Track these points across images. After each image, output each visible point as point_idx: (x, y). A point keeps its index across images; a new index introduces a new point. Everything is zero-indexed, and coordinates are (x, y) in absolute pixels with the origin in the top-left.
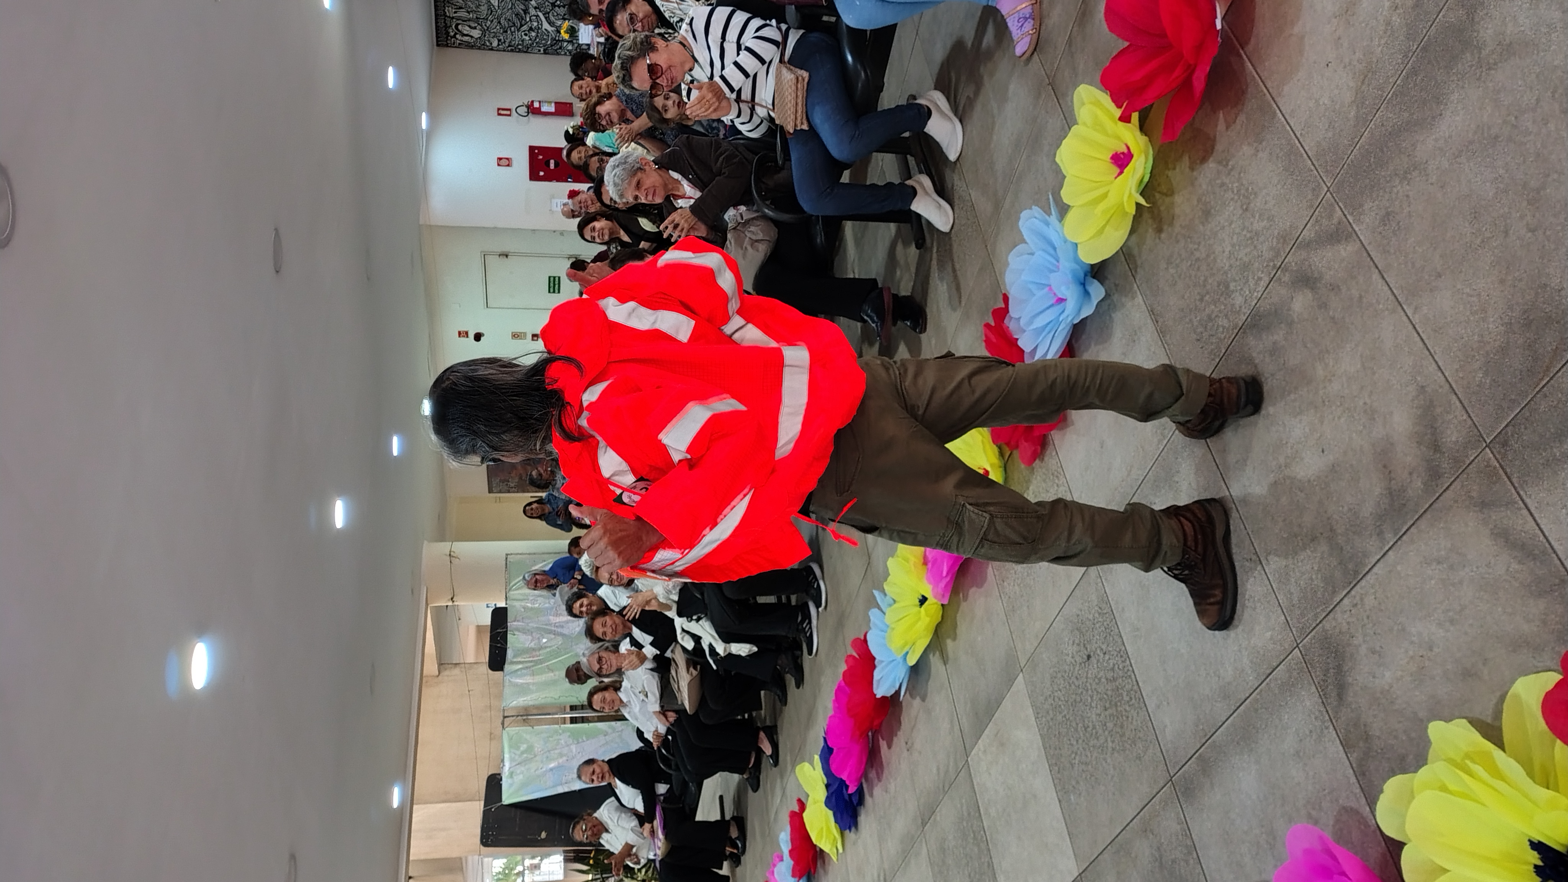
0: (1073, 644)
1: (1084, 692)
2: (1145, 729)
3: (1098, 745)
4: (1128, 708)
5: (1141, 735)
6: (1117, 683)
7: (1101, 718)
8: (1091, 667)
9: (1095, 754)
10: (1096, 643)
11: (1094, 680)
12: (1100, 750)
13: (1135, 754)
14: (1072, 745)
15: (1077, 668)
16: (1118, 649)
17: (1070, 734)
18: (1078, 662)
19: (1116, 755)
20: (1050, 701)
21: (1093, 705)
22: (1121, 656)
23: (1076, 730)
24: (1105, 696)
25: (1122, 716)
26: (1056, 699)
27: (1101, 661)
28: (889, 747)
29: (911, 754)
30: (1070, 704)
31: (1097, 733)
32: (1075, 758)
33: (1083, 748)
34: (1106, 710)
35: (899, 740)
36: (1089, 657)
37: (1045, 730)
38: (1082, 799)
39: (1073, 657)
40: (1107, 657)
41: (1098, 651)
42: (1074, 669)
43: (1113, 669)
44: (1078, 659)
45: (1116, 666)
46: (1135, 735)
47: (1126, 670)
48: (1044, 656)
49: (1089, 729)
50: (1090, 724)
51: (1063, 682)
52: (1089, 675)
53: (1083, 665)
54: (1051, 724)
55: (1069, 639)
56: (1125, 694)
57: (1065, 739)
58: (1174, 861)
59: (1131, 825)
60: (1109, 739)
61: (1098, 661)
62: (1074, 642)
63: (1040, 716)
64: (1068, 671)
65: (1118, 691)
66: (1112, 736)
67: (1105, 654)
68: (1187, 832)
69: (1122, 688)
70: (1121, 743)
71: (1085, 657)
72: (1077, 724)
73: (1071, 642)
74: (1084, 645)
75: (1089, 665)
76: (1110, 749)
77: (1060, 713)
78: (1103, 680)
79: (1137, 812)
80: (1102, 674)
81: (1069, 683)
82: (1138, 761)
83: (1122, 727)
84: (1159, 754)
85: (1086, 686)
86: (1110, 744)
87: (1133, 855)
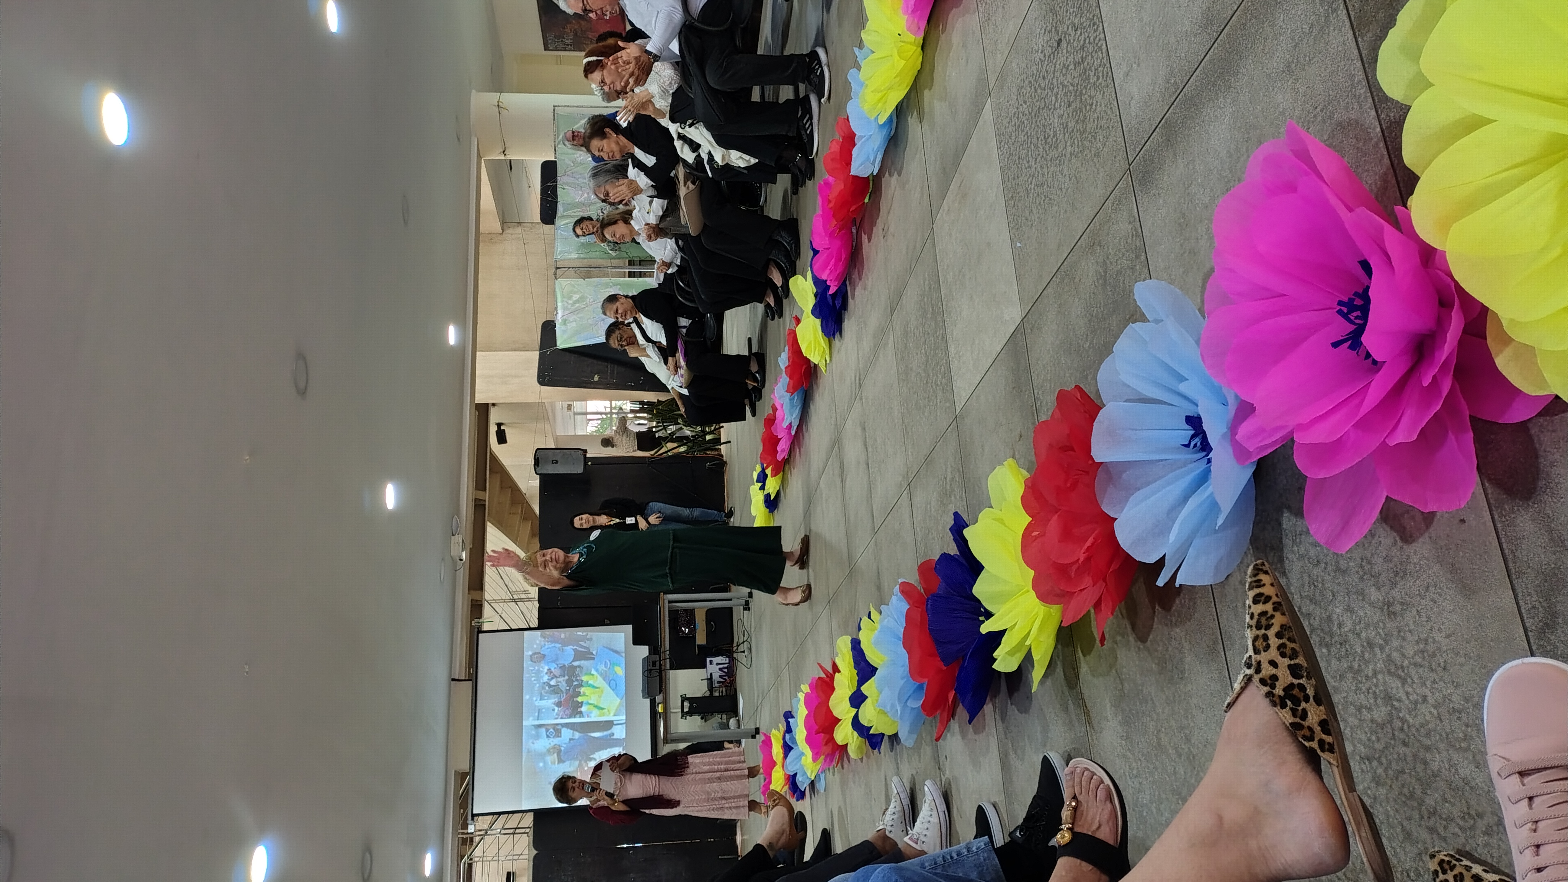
0: (1045, 33)
1: (1050, 93)
2: (1109, 112)
3: (1056, 156)
4: (1093, 93)
5: (1102, 123)
6: (1086, 63)
7: (1064, 121)
8: (1060, 55)
9: (1052, 169)
10: (1069, 19)
11: (1062, 72)
12: (1058, 161)
13: (1093, 152)
14: (1030, 167)
15: (1046, 62)
16: (1091, 17)
17: (1030, 153)
18: (1047, 54)
19: (1073, 161)
20: (1015, 120)
21: (1057, 105)
22: (1094, 26)
23: (1036, 147)
24: (1071, 88)
25: (1086, 107)
26: (1021, 115)
27: (1072, 41)
28: (869, 240)
29: (886, 241)
30: (1033, 114)
31: (1057, 139)
32: (1031, 183)
33: (1042, 167)
34: (1069, 106)
35: (877, 231)
36: (1059, 42)
37: (1006, 160)
38: (1033, 228)
39: (1042, 52)
40: (1079, 32)
41: (1070, 29)
42: (1042, 66)
43: (1083, 47)
44: (1048, 51)
45: (1087, 41)
46: (1097, 126)
47: (1096, 41)
48: (1014, 64)
49: (1049, 140)
50: (1052, 132)
51: (1029, 89)
52: (1058, 66)
53: (1052, 56)
54: (1012, 149)
55: (1041, 29)
56: (1092, 74)
57: (1025, 161)
58: (1119, 273)
59: (1079, 243)
60: (1068, 144)
61: (1068, 43)
62: (1045, 30)
63: (1002, 144)
64: (1035, 72)
65: (1085, 73)
66: (1071, 138)
67: (1075, 31)
68: (1139, 233)
69: (1090, 69)
70: (1080, 143)
71: (1055, 45)
72: (1038, 138)
73: (1043, 30)
74: (1056, 27)
75: (1058, 53)
76: (1068, 155)
77: (1023, 131)
78: (1072, 67)
79: (1086, 226)
80: (1071, 59)
81: (1035, 88)
82: (1096, 160)
83: (1084, 121)
84: (1120, 140)
85: (1052, 84)
86: (1069, 149)
87: (1077, 280)
